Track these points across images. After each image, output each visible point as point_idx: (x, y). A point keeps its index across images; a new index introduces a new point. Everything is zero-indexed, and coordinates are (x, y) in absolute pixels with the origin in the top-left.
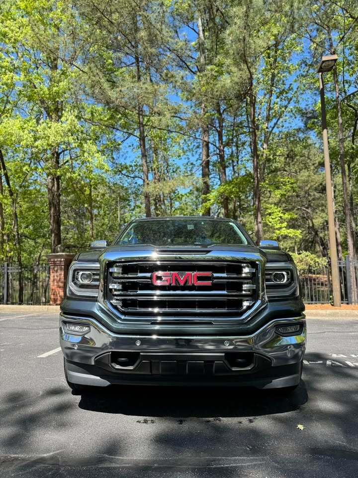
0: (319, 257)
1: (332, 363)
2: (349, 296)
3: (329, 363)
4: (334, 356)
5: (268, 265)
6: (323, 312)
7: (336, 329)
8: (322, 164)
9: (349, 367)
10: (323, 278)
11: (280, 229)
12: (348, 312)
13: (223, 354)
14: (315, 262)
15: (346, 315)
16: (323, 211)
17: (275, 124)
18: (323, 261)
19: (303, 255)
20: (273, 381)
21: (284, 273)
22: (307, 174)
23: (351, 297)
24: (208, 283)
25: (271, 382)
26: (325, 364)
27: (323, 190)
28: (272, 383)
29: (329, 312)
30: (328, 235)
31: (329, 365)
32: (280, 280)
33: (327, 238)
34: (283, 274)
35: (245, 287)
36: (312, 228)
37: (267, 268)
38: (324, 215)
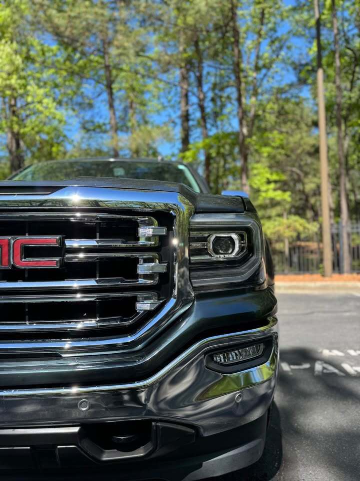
0: (309, 223)
1: (324, 368)
2: (341, 265)
3: (318, 367)
4: (326, 353)
5: (199, 219)
6: (312, 284)
7: (327, 307)
8: (316, 124)
9: (347, 375)
10: (313, 245)
11: (266, 191)
12: (341, 283)
13: (76, 430)
14: (305, 228)
15: (339, 288)
16: (315, 176)
17: (265, 75)
18: (313, 227)
19: (290, 221)
20: (204, 463)
21: (234, 236)
22: (299, 136)
23: (343, 267)
24: (52, 262)
25: (201, 466)
26: (312, 369)
27: (316, 152)
28: (202, 468)
29: (319, 284)
30: (320, 201)
31: (319, 372)
32: (226, 251)
33: (318, 204)
34: (231, 239)
35: (143, 268)
36: (303, 192)
37: (193, 226)
38: (316, 180)
